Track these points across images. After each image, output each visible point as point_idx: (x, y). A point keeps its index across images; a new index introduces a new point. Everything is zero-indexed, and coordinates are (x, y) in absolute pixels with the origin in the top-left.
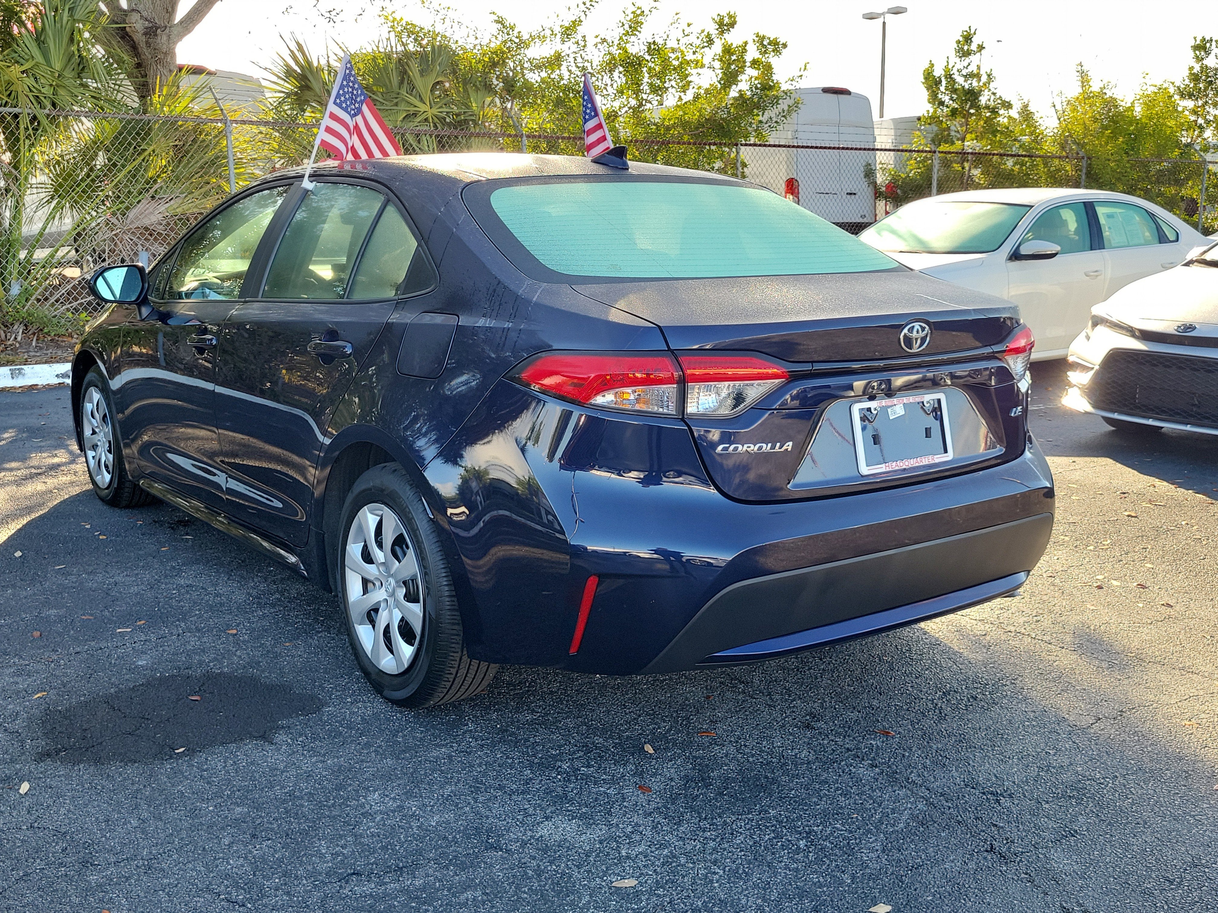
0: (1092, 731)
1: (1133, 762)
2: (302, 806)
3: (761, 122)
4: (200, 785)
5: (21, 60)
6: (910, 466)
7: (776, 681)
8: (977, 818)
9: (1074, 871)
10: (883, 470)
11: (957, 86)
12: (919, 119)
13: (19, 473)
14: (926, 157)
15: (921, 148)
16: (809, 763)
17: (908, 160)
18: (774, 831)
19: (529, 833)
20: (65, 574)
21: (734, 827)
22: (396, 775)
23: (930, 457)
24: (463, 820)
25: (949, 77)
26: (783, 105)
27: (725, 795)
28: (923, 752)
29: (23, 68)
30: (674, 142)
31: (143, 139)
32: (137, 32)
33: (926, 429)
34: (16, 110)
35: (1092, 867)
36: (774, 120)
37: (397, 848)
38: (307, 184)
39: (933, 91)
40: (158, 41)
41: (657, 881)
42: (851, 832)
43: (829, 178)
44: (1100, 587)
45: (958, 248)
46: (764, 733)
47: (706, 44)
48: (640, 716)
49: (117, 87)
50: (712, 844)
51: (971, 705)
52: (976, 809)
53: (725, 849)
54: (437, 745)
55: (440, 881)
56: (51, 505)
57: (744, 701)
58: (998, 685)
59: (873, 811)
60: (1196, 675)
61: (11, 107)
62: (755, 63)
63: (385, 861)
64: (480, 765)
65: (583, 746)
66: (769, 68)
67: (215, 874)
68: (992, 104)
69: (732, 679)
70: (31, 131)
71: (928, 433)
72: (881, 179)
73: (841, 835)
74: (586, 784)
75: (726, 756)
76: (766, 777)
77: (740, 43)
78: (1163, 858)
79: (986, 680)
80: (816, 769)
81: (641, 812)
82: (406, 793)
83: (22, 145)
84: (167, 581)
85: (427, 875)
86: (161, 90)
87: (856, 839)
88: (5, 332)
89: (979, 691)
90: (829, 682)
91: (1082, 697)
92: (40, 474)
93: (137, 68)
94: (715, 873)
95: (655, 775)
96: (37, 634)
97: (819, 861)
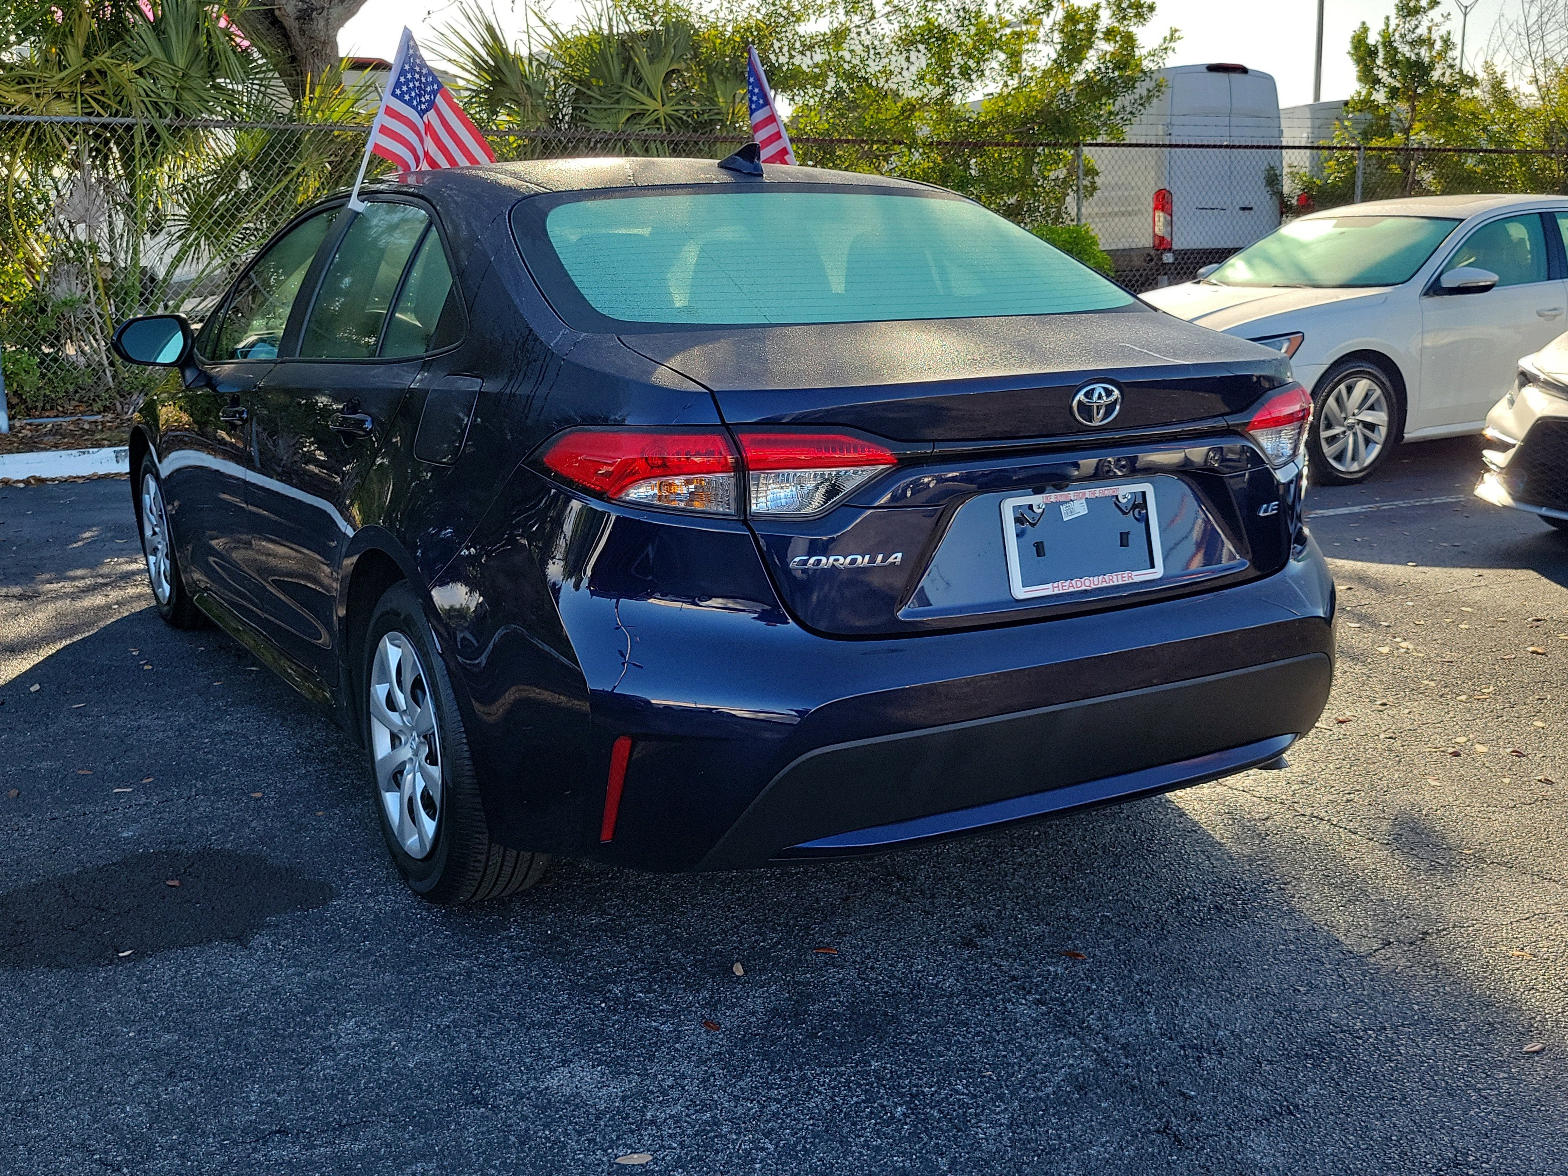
0: (1372, 960)
1: (1416, 1007)
2: (250, 1034)
3: (1111, 113)
4: (133, 1000)
5: (136, 56)
6: (1093, 586)
7: (948, 878)
8: (1161, 1083)
9: (1275, 1166)
10: (1049, 592)
11: (1399, 57)
12: (1346, 103)
13: (81, 584)
14: (1352, 156)
15: (1344, 144)
16: (952, 995)
17: (1327, 161)
18: (866, 1091)
19: (533, 1083)
20: (81, 714)
21: (815, 1083)
22: (389, 995)
23: (1126, 574)
24: (451, 1061)
25: (1388, 43)
26: (1141, 89)
27: (819, 1038)
28: (1117, 985)
29: (138, 66)
30: (990, 144)
31: (289, 154)
32: (288, 16)
33: (1121, 534)
34: (129, 120)
35: (1303, 1160)
36: (1128, 109)
37: (350, 1097)
38: (355, 204)
39: (1366, 65)
40: (314, 27)
41: (679, 1157)
42: (974, 1096)
43: (1207, 188)
44: (1456, 754)
45: (1353, 279)
46: (905, 950)
47: (1042, 10)
48: (743, 923)
49: (263, 89)
50: (774, 1107)
51: (1211, 919)
52: (1164, 1069)
53: (789, 1115)
54: (458, 956)
55: (388, 1146)
56: (102, 624)
57: (894, 905)
58: (1258, 891)
59: (1016, 1068)
60: (1553, 884)
61: (123, 116)
62: (1110, 34)
63: (326, 1115)
64: (504, 986)
65: (652, 963)
66: (1129, 40)
67: (99, 1125)
68: (1447, 80)
69: (889, 874)
70: (147, 147)
71: (1124, 539)
72: (1288, 187)
73: (959, 1100)
74: (636, 1016)
75: (841, 983)
76: (885, 1014)
77: (1089, 6)
78: (1411, 1152)
79: (1245, 882)
80: (958, 1005)
81: (694, 1058)
82: (392, 1021)
83: (138, 165)
84: (203, 725)
85: (374, 1138)
86: (312, 91)
87: (978, 1107)
88: (121, 403)
89: (1229, 898)
90: (1022, 881)
91: (1375, 910)
92: (106, 585)
93: (291, 62)
94: (763, 1149)
95: (733, 1006)
96: (14, 792)
97: (915, 1135)
